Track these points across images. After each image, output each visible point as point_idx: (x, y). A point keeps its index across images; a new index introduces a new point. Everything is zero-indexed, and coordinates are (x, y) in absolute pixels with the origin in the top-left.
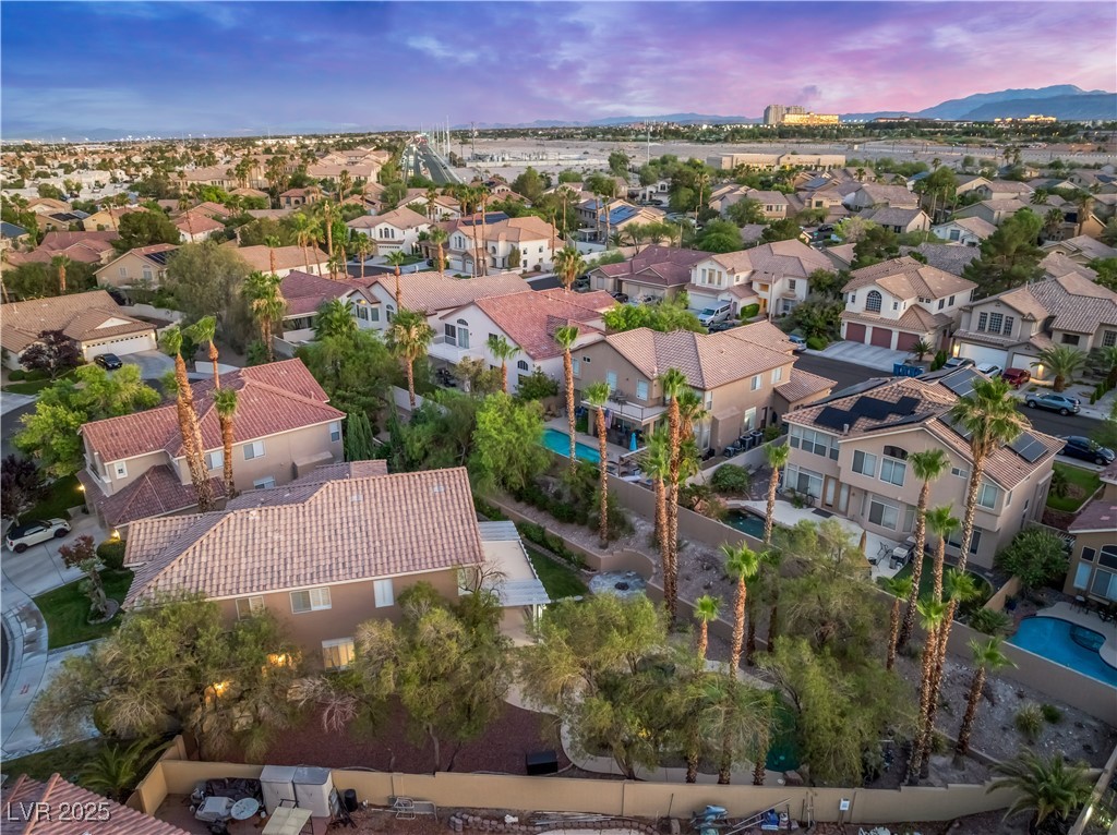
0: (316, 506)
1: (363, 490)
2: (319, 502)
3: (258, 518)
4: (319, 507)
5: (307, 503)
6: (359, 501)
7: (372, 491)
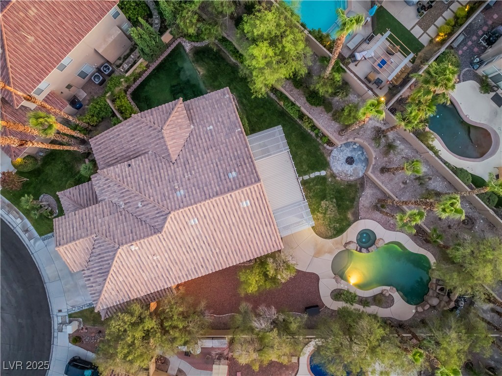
0: (170, 233)
1: (195, 215)
2: (170, 230)
3: (137, 248)
4: (172, 234)
5: (163, 233)
6: (196, 225)
7: (202, 215)
